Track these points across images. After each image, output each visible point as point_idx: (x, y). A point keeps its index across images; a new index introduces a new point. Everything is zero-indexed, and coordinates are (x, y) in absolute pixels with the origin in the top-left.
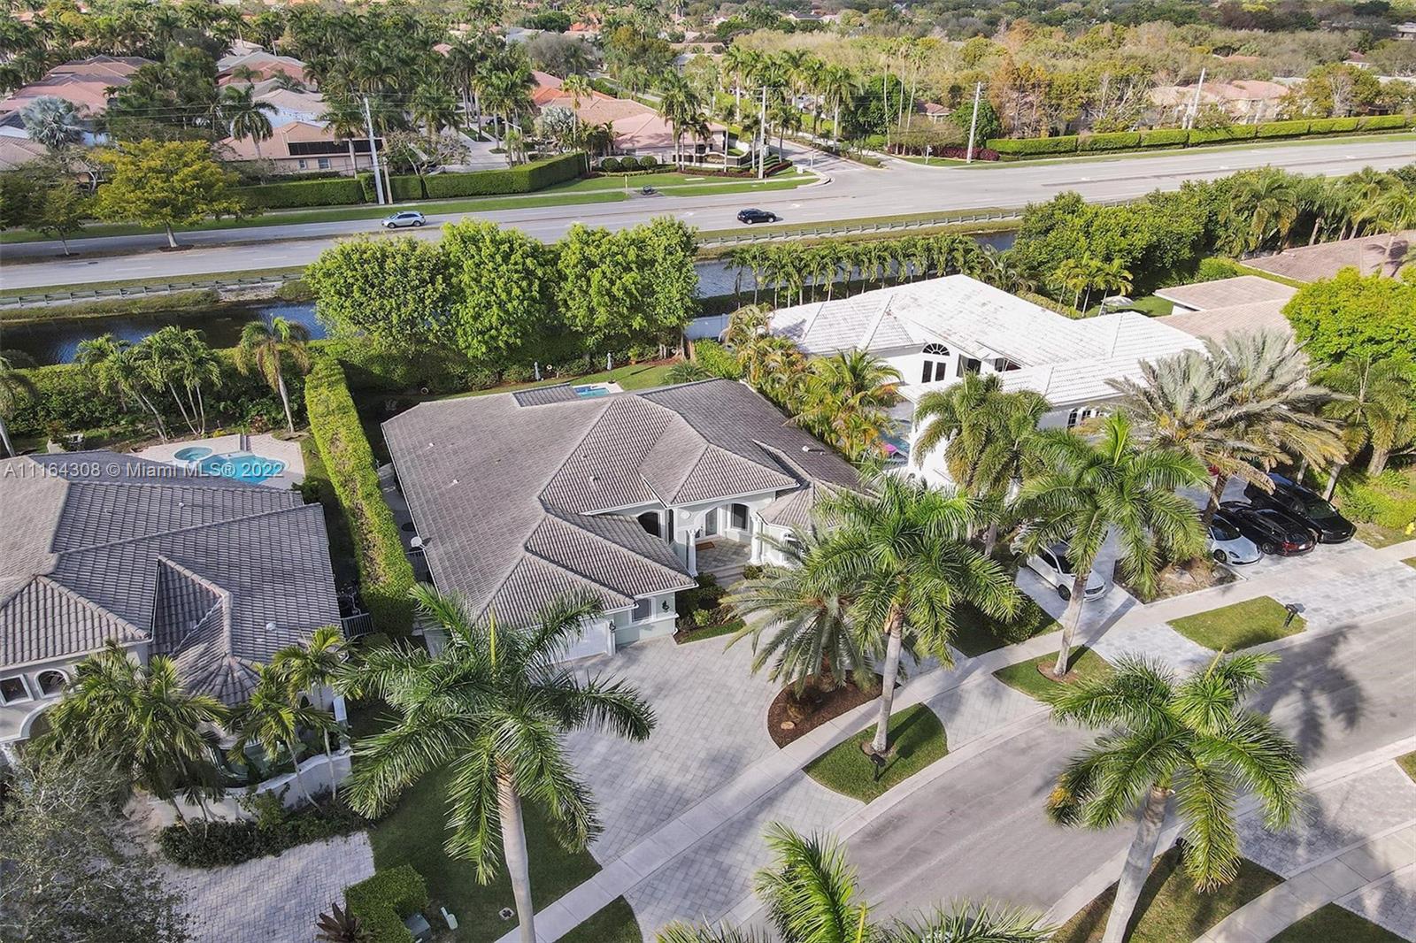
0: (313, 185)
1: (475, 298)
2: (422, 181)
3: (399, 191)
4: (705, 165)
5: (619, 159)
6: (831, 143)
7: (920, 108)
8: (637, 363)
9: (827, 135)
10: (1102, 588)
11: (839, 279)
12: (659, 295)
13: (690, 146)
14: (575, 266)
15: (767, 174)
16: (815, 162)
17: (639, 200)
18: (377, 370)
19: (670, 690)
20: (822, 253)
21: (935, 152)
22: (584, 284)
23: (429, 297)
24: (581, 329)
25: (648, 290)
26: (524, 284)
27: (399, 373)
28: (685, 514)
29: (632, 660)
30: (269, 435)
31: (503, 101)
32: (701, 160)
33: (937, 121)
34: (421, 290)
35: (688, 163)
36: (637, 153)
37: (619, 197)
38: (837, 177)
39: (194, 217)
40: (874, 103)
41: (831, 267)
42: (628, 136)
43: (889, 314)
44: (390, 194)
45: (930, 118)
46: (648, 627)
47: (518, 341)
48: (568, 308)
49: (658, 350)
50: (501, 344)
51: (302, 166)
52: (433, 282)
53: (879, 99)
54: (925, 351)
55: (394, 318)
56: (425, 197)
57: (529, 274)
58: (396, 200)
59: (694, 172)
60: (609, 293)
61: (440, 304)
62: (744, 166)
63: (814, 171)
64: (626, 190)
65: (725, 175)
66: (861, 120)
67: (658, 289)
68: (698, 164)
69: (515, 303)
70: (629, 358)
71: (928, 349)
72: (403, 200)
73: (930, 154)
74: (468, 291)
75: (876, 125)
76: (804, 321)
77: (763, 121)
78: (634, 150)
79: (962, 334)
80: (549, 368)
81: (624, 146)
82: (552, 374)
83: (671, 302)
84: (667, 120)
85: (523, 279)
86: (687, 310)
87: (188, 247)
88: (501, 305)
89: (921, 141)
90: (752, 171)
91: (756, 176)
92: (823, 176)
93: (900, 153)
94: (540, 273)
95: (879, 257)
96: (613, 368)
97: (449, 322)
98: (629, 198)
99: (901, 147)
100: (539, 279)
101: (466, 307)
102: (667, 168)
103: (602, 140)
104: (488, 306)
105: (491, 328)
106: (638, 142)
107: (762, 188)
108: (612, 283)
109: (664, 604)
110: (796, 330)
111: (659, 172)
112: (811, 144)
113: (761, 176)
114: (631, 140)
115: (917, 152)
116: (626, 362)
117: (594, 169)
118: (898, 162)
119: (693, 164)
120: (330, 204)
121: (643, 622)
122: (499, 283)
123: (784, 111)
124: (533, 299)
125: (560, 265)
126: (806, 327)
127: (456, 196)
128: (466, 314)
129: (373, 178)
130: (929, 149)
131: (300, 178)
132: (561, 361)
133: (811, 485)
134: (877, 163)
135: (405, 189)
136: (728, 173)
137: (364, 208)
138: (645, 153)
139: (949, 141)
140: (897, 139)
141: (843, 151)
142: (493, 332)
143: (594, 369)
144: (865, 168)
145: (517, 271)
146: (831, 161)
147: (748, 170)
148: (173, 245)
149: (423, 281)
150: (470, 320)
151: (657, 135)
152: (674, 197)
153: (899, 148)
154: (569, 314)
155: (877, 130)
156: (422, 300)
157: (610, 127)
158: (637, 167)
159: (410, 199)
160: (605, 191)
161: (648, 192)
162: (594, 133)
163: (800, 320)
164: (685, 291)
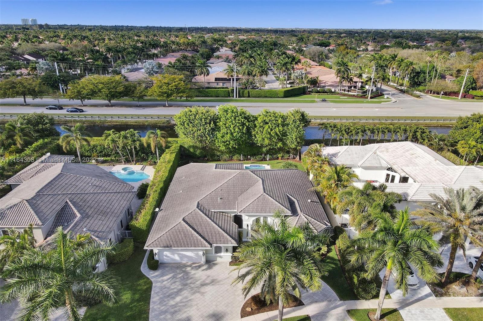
0: (215, 90)
1: (223, 130)
2: (249, 92)
3: (241, 94)
4: (350, 93)
5: (318, 89)
6: (403, 88)
7: (443, 77)
8: (281, 159)
9: (402, 85)
10: (416, 285)
11: (364, 138)
12: (289, 136)
13: (345, 86)
14: (260, 123)
15: (371, 98)
16: (393, 94)
17: (320, 103)
18: (192, 150)
19: (216, 283)
20: (358, 128)
21: (445, 94)
22: (262, 130)
23: (208, 128)
24: (260, 145)
25: (285, 134)
26: (241, 127)
27: (198, 152)
28: (247, 217)
29: (210, 268)
30: (152, 166)
31: (282, 68)
32: (348, 91)
33: (450, 83)
34: (205, 126)
35: (344, 92)
36: (326, 87)
37: (313, 102)
38: (400, 101)
39: (172, 98)
40: (422, 75)
41: (361, 133)
42: (324, 82)
43: (375, 153)
44: (238, 95)
45: (447, 81)
46: (220, 257)
47: (237, 147)
48: (256, 137)
49: (290, 156)
50: (230, 147)
51: (218, 85)
52: (210, 123)
53: (424, 73)
54: (387, 170)
55: (196, 135)
56: (249, 96)
57: (243, 124)
58: (239, 97)
59: (345, 95)
60: (270, 134)
61: (211, 131)
62: (364, 94)
63: (391, 98)
64: (316, 99)
65: (356, 97)
66: (416, 80)
67: (288, 134)
68: (347, 93)
69: (236, 133)
70: (278, 157)
71: (389, 169)
72: (242, 97)
73: (442, 95)
74: (221, 128)
75: (422, 83)
76: (339, 152)
77: (373, 79)
78: (325, 86)
79: (399, 165)
80: (249, 157)
81: (322, 85)
82: (250, 159)
83: (292, 139)
84: (337, 77)
85: (241, 126)
86: (298, 143)
87: (171, 106)
88: (232, 134)
89: (439, 89)
90: (366, 96)
91: (367, 98)
92: (394, 100)
93: (431, 93)
94: (247, 124)
95: (383, 131)
96: (269, 160)
97: (213, 137)
98: (317, 102)
99: (431, 91)
100: (246, 126)
101: (220, 133)
102: (336, 93)
103: (314, 82)
104: (227, 133)
105: (227, 141)
106: (327, 83)
107: (368, 102)
108: (271, 130)
109: (227, 250)
110: (334, 155)
111: (332, 94)
112: (396, 88)
113: (369, 98)
114: (325, 83)
115: (438, 94)
116: (278, 158)
117: (309, 91)
118: (429, 97)
119: (345, 92)
120: (219, 97)
121: (219, 254)
122: (232, 126)
123: (383, 76)
124: (243, 132)
125: (256, 122)
126: (339, 154)
127: (259, 97)
128: (219, 135)
129: (233, 90)
130: (442, 93)
131: (216, 88)
132: (253, 155)
133: (299, 215)
134: (418, 97)
135: (243, 93)
136: (357, 96)
137: (229, 98)
138: (329, 88)
139: (452, 90)
140: (431, 88)
141: (406, 91)
142: (228, 142)
143: (264, 159)
144: (413, 98)
145: (239, 123)
146: (401, 94)
147: (365, 95)
148: (167, 105)
149: (206, 123)
150: (220, 138)
151: (335, 82)
152: (332, 103)
153: (430, 92)
154: (256, 139)
155: (423, 84)
156: (205, 129)
157: (317, 77)
158: (324, 92)
159: (244, 97)
160: (309, 99)
161: (324, 101)
162: (310, 80)
163: (338, 152)
164: (298, 136)
